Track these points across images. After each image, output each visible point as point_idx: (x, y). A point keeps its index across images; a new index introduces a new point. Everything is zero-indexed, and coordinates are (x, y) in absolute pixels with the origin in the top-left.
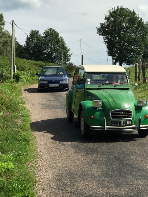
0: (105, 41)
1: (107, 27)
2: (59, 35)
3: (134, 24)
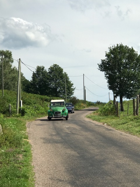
0: (106, 76)
1: (108, 63)
2: (63, 70)
3: (133, 61)
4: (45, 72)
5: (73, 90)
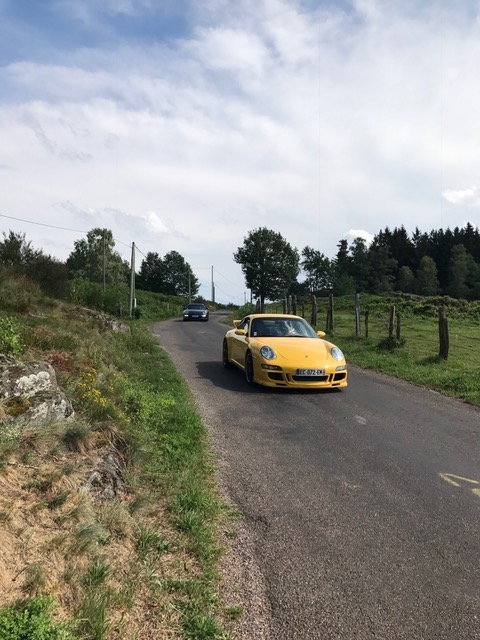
0: (244, 270)
1: (247, 252)
2: (184, 260)
3: (280, 250)
5: (198, 287)
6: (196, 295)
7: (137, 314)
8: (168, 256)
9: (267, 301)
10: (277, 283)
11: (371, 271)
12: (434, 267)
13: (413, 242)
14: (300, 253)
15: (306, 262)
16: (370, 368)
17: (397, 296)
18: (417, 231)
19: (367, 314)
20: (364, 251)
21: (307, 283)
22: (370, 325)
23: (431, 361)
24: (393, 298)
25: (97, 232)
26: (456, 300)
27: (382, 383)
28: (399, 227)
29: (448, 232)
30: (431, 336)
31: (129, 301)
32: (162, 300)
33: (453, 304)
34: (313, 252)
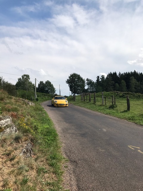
0: (69, 85)
1: (70, 80)
2: (51, 83)
3: (80, 80)
4: (44, 83)
5: (55, 91)
6: (55, 93)
7: (37, 100)
8: (46, 82)
9: (76, 95)
10: (79, 89)
11: (106, 85)
12: (125, 83)
13: (118, 76)
14: (85, 80)
15: (87, 83)
16: (107, 114)
17: (114, 92)
18: (120, 73)
19: (105, 98)
20: (104, 79)
21: (88, 89)
22: (106, 101)
23: (125, 111)
24: (113, 93)
25: (25, 75)
26: (132, 93)
27: (111, 118)
28: (114, 72)
29: (129, 73)
30: (125, 104)
31: (35, 96)
32: (45, 95)
33: (131, 94)
34: (89, 80)
